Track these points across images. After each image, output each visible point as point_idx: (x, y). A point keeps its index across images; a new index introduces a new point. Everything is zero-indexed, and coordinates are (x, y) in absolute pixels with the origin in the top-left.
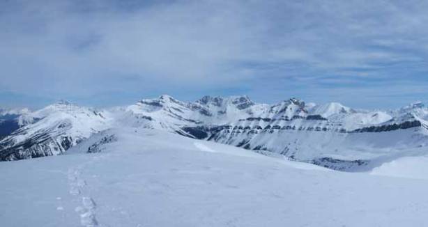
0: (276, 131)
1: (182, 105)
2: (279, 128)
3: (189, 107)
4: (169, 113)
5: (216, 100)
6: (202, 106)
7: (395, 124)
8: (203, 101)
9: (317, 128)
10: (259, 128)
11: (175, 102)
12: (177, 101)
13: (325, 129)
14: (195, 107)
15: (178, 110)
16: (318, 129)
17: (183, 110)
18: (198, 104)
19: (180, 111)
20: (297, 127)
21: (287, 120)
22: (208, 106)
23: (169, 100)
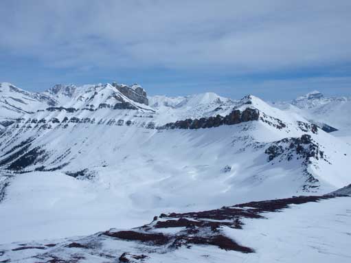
0: (71, 125)
1: (27, 94)
2: (78, 120)
3: (35, 98)
4: (5, 104)
5: (67, 89)
6: (51, 96)
7: (218, 116)
8: (53, 90)
9: (120, 121)
10: (56, 121)
11: (18, 91)
12: (20, 90)
13: (128, 123)
14: (43, 98)
15: (20, 101)
16: (120, 123)
17: (26, 101)
18: (47, 94)
19: (22, 102)
20: (97, 120)
21: (91, 110)
22: (57, 97)
23: (9, 89)
